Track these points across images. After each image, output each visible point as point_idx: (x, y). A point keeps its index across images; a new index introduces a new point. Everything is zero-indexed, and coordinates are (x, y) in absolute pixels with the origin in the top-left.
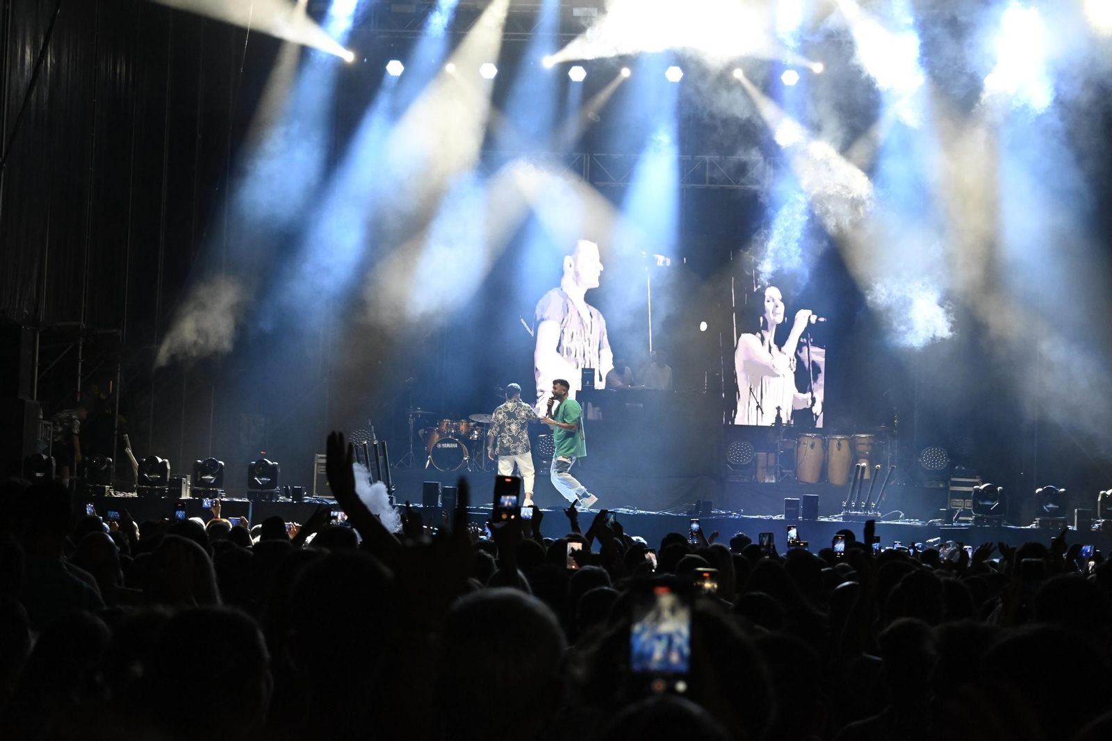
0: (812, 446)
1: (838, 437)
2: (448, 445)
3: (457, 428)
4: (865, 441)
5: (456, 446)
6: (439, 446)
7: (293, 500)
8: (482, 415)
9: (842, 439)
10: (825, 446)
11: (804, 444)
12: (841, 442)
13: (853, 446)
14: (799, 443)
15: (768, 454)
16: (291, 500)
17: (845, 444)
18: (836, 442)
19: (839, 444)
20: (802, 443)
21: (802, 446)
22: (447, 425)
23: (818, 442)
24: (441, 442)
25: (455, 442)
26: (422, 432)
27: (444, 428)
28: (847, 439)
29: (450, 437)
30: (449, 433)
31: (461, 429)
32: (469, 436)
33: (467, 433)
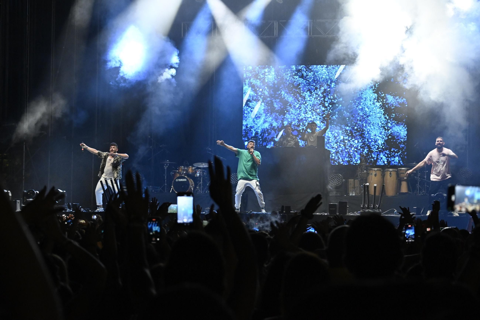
0: (375, 175)
1: (390, 170)
2: (182, 180)
3: (187, 171)
6: (177, 180)
7: (73, 211)
8: (200, 163)
10: (383, 176)
11: (371, 173)
12: (391, 172)
13: (398, 175)
15: (354, 180)
16: (71, 210)
19: (390, 174)
20: (369, 173)
21: (370, 176)
23: (379, 174)
24: (178, 178)
25: (185, 178)
26: (172, 173)
27: (181, 171)
28: (395, 171)
29: (183, 175)
30: (183, 173)
31: (189, 171)
32: (195, 175)
33: (193, 173)
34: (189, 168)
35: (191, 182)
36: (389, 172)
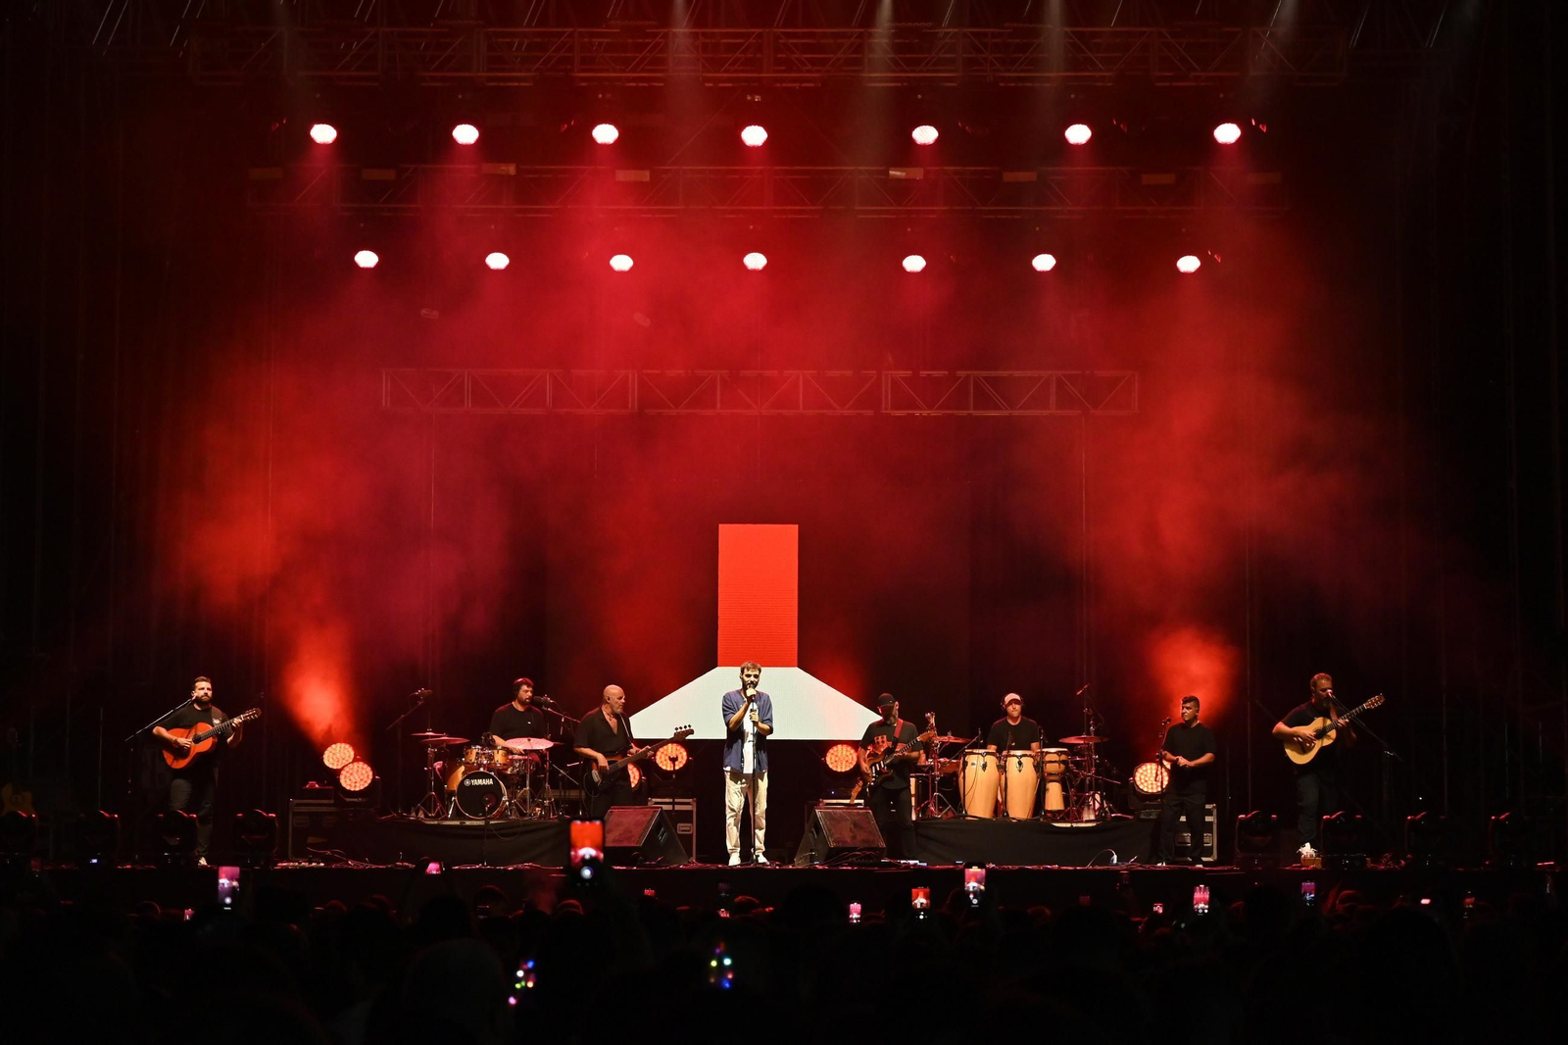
0: (984, 767)
1: (1019, 753)
2: (480, 782)
4: (1055, 758)
5: (491, 783)
6: (467, 783)
11: (973, 764)
12: (1023, 760)
13: (1039, 767)
14: (965, 764)
17: (1028, 762)
18: (1015, 760)
19: (1020, 763)
20: (969, 764)
21: (972, 768)
22: (477, 753)
24: (471, 777)
25: (490, 777)
26: (438, 765)
27: (473, 758)
28: (1030, 756)
29: (482, 770)
30: (480, 765)
31: (496, 759)
32: (507, 770)
33: (504, 765)
34: (496, 751)
36: (1016, 760)
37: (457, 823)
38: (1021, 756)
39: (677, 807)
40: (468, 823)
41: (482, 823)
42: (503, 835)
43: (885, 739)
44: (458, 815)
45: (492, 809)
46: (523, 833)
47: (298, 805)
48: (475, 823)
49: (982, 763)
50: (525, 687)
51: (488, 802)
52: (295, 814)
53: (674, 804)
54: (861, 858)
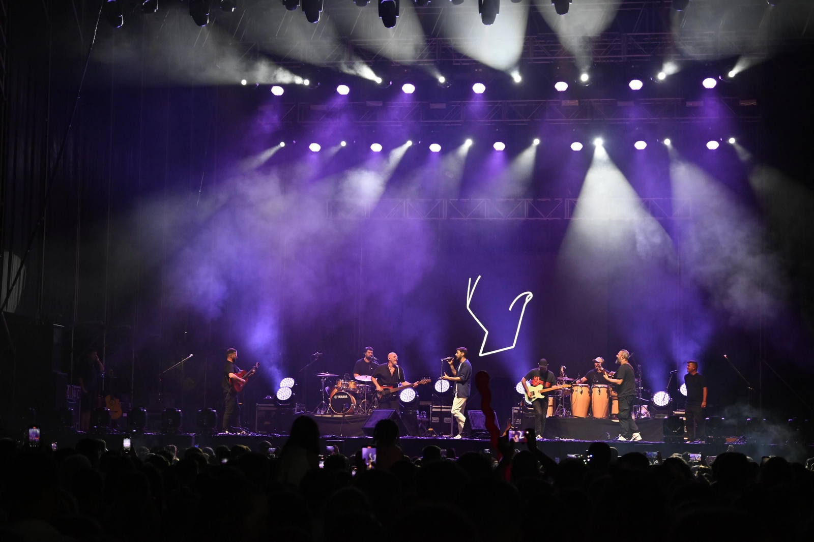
0: (581, 392)
1: (599, 386)
2: (342, 397)
3: (348, 385)
5: (347, 397)
6: (336, 397)
9: (601, 387)
10: (591, 393)
12: (601, 389)
13: (609, 393)
17: (604, 391)
19: (600, 391)
20: (575, 391)
21: (575, 393)
22: (342, 383)
23: (586, 390)
24: (338, 394)
25: (346, 394)
26: (327, 388)
27: (340, 385)
28: (606, 388)
29: (343, 391)
30: (343, 389)
31: (350, 386)
32: (356, 391)
33: (354, 389)
34: (350, 382)
35: (353, 398)
36: (598, 389)
37: (330, 416)
38: (600, 388)
39: (443, 410)
40: (335, 416)
41: (341, 416)
42: (351, 422)
43: (538, 379)
44: (331, 412)
45: (347, 410)
46: (361, 421)
47: (260, 406)
48: (338, 416)
49: (580, 390)
50: (369, 351)
51: (345, 406)
52: (259, 411)
53: (441, 408)
54: (485, 435)
